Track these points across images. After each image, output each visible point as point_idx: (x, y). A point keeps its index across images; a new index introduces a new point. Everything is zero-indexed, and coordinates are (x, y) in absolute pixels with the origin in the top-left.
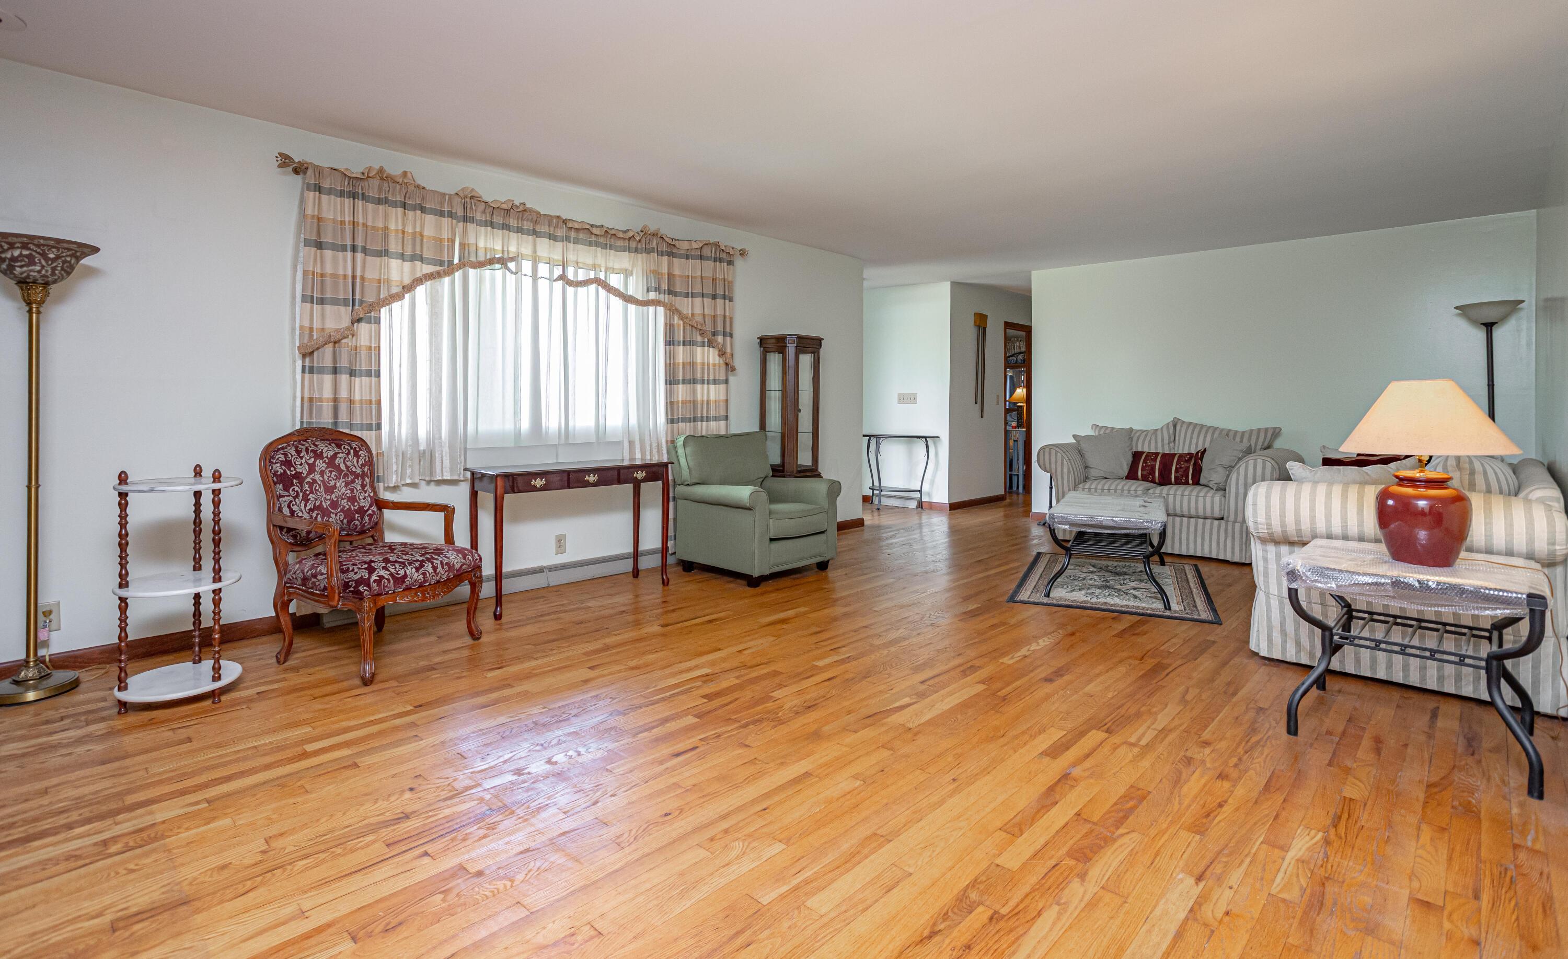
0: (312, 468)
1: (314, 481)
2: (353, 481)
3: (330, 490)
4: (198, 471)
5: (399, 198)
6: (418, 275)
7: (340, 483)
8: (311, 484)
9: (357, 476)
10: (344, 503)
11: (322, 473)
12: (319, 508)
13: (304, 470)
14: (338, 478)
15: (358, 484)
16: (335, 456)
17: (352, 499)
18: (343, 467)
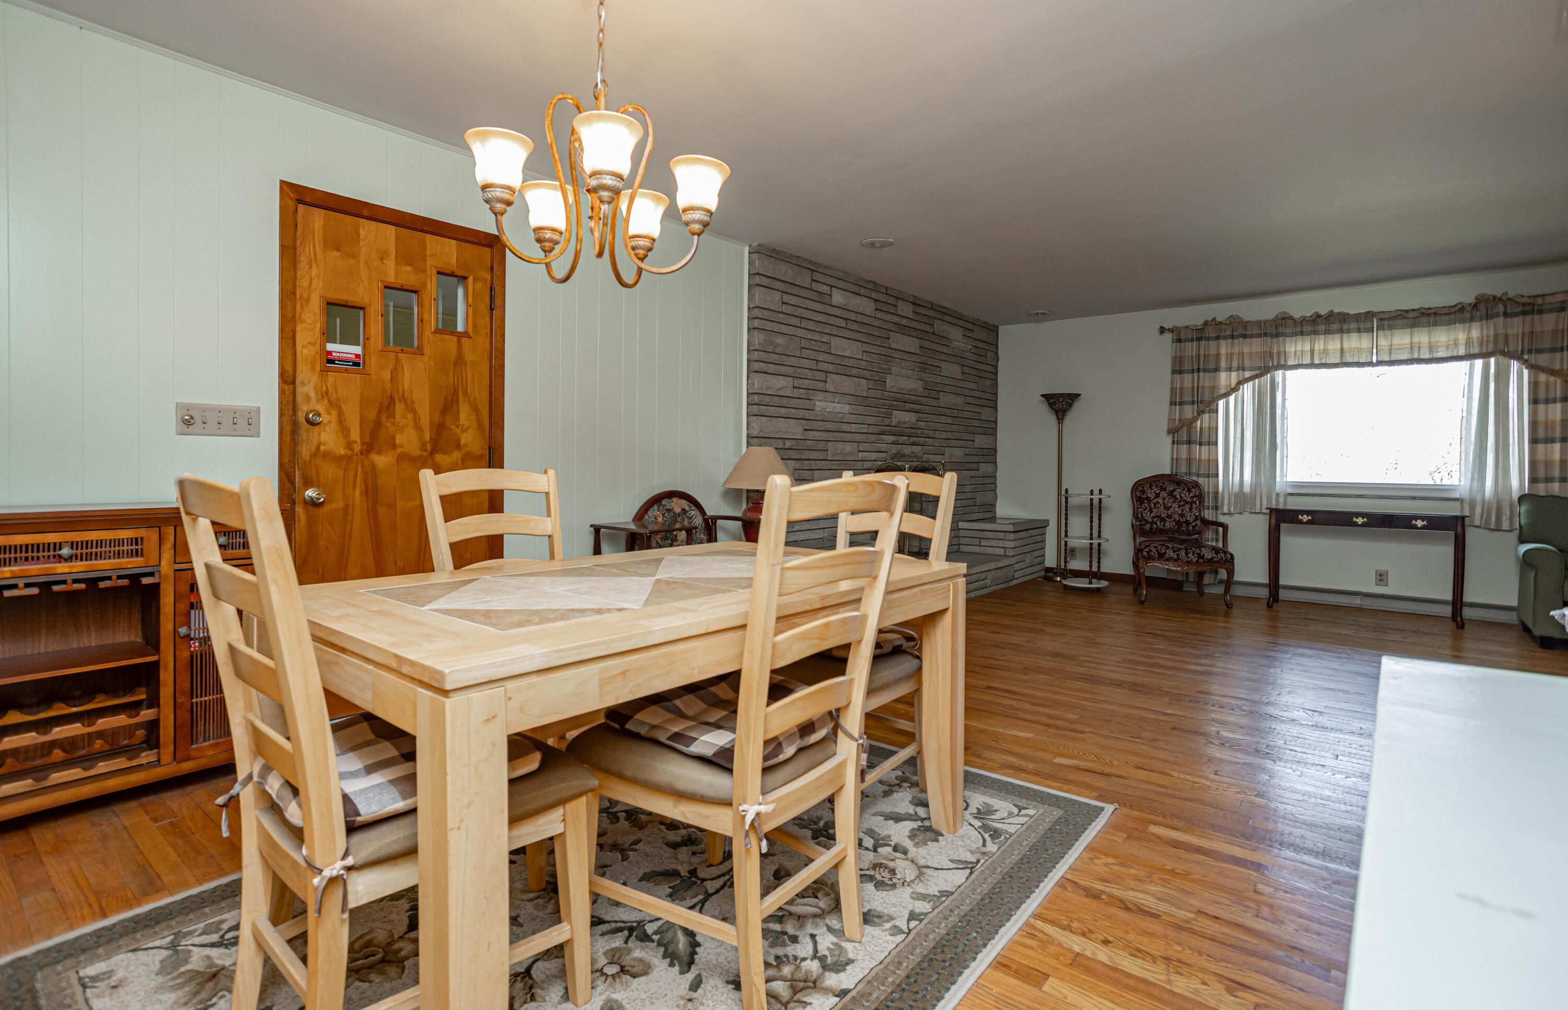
0: (1157, 496)
1: (1158, 502)
2: (1184, 505)
3: (1167, 508)
4: (1092, 493)
5: (1229, 333)
6: (1241, 378)
7: (1175, 505)
8: (1155, 504)
9: (1187, 502)
10: (1176, 516)
11: (1164, 499)
12: (1159, 517)
13: (1152, 496)
14: (1174, 502)
15: (1187, 507)
16: (1174, 490)
17: (1182, 515)
18: (1178, 497)
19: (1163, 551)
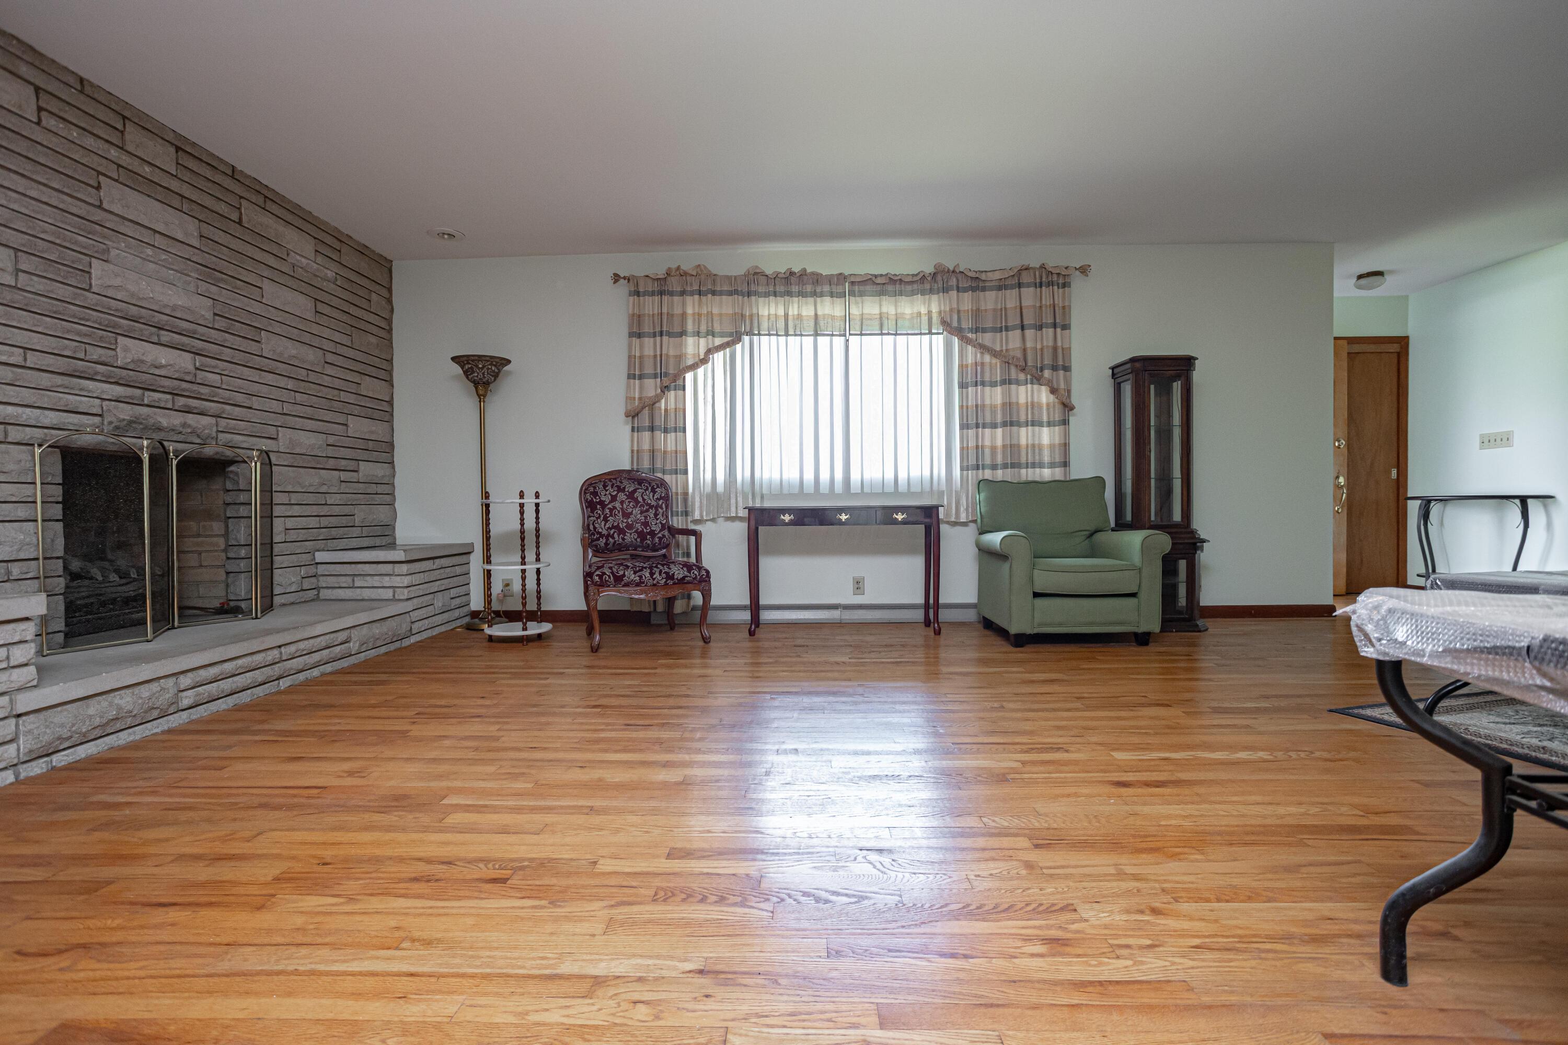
0: (614, 498)
1: (615, 508)
2: (647, 511)
3: (627, 515)
4: (522, 495)
5: (696, 287)
6: (711, 346)
7: (636, 511)
8: (611, 510)
9: (651, 507)
10: (638, 526)
11: (622, 503)
12: (617, 527)
13: (607, 499)
14: (635, 507)
15: (651, 513)
16: (635, 491)
17: (646, 524)
18: (640, 499)
19: (621, 573)
